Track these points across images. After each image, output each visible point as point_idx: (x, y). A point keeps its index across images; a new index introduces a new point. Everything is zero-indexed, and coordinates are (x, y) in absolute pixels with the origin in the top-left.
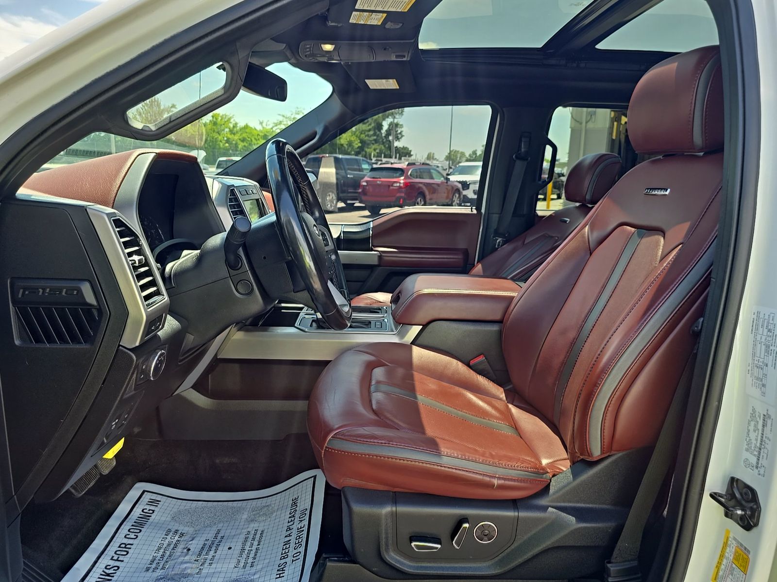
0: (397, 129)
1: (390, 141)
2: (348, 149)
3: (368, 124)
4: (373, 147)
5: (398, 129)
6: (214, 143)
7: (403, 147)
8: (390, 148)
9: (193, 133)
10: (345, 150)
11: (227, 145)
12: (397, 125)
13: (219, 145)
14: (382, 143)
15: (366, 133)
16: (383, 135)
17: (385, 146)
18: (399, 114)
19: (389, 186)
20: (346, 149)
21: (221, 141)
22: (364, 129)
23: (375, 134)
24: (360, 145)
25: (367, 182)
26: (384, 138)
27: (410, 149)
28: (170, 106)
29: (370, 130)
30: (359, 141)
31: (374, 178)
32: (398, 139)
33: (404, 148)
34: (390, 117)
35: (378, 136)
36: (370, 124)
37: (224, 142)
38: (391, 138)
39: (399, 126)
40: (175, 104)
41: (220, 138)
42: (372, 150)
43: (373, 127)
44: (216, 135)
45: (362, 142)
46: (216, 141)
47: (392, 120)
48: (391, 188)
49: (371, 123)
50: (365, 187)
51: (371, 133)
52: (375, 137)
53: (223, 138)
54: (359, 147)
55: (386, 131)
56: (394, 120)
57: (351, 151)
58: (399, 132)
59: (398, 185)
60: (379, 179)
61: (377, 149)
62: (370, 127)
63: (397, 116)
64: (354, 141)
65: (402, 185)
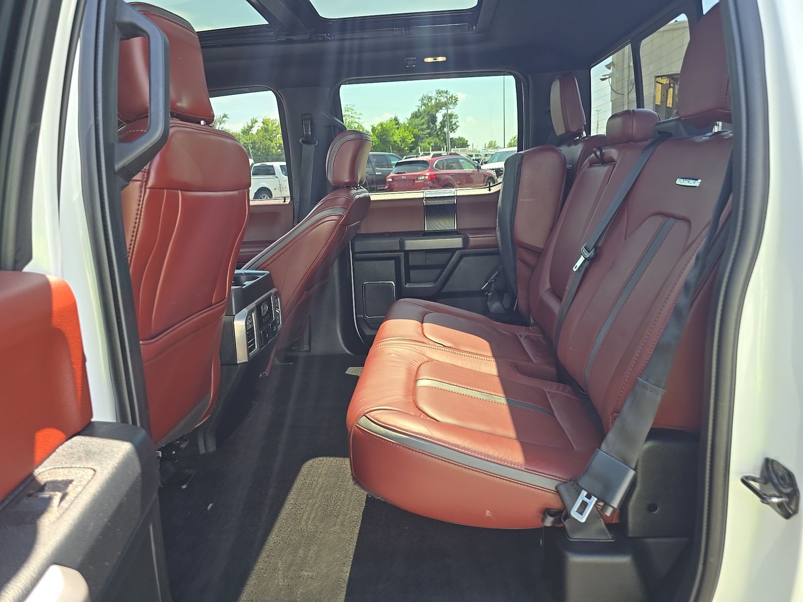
0: (451, 120)
1: (445, 133)
2: (401, 145)
3: (420, 118)
4: (428, 140)
5: (453, 120)
6: (267, 150)
7: (459, 137)
8: (445, 140)
9: (246, 142)
10: (398, 147)
11: (279, 150)
12: (451, 116)
13: (272, 152)
14: (436, 136)
15: (419, 128)
16: (438, 127)
17: (439, 139)
18: (453, 104)
19: (414, 180)
20: (400, 145)
21: (273, 148)
22: (417, 123)
23: (428, 128)
24: (413, 140)
25: (392, 178)
26: (438, 130)
27: (466, 140)
28: (222, 116)
29: (423, 124)
30: (412, 136)
31: (398, 173)
32: (453, 130)
33: (460, 139)
34: (443, 108)
35: (432, 129)
36: (423, 118)
37: (276, 148)
38: (445, 130)
39: (453, 117)
40: (226, 114)
41: (273, 144)
42: (426, 144)
43: (426, 120)
44: (268, 142)
45: (415, 136)
46: (269, 148)
47: (446, 111)
48: (416, 182)
49: (424, 116)
50: (391, 183)
51: (425, 126)
52: (429, 131)
53: (276, 144)
54: (412, 142)
55: (441, 123)
56: (448, 111)
57: (405, 147)
58: (454, 122)
59: (423, 178)
60: (404, 174)
61: (431, 142)
62: (423, 121)
63: (451, 106)
64: (408, 136)
65: (427, 177)
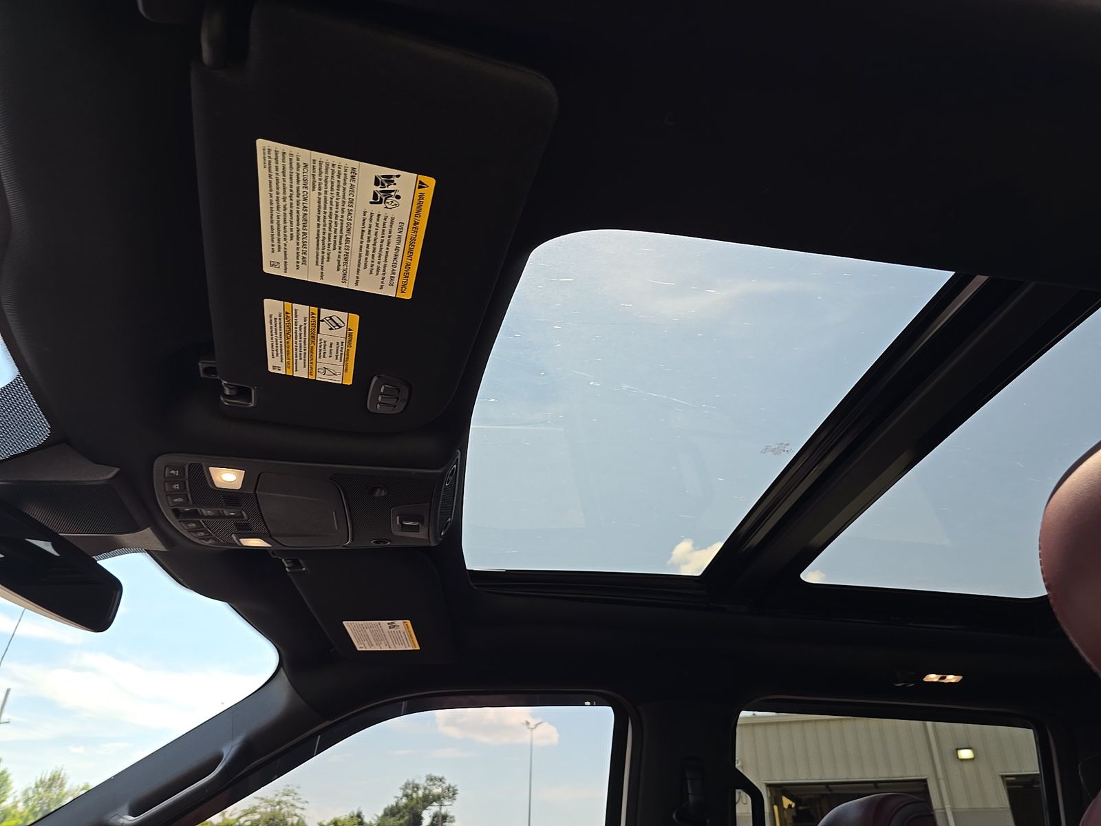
3: (398, 817)
12: (445, 817)
18: (450, 798)
34: (434, 804)
36: (402, 817)
39: (448, 819)
43: (406, 822)
47: (437, 809)
49: (404, 814)
56: (441, 809)
62: (401, 822)
63: (446, 802)
